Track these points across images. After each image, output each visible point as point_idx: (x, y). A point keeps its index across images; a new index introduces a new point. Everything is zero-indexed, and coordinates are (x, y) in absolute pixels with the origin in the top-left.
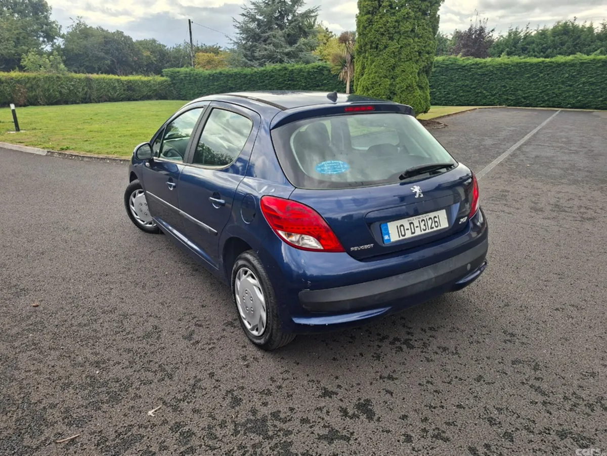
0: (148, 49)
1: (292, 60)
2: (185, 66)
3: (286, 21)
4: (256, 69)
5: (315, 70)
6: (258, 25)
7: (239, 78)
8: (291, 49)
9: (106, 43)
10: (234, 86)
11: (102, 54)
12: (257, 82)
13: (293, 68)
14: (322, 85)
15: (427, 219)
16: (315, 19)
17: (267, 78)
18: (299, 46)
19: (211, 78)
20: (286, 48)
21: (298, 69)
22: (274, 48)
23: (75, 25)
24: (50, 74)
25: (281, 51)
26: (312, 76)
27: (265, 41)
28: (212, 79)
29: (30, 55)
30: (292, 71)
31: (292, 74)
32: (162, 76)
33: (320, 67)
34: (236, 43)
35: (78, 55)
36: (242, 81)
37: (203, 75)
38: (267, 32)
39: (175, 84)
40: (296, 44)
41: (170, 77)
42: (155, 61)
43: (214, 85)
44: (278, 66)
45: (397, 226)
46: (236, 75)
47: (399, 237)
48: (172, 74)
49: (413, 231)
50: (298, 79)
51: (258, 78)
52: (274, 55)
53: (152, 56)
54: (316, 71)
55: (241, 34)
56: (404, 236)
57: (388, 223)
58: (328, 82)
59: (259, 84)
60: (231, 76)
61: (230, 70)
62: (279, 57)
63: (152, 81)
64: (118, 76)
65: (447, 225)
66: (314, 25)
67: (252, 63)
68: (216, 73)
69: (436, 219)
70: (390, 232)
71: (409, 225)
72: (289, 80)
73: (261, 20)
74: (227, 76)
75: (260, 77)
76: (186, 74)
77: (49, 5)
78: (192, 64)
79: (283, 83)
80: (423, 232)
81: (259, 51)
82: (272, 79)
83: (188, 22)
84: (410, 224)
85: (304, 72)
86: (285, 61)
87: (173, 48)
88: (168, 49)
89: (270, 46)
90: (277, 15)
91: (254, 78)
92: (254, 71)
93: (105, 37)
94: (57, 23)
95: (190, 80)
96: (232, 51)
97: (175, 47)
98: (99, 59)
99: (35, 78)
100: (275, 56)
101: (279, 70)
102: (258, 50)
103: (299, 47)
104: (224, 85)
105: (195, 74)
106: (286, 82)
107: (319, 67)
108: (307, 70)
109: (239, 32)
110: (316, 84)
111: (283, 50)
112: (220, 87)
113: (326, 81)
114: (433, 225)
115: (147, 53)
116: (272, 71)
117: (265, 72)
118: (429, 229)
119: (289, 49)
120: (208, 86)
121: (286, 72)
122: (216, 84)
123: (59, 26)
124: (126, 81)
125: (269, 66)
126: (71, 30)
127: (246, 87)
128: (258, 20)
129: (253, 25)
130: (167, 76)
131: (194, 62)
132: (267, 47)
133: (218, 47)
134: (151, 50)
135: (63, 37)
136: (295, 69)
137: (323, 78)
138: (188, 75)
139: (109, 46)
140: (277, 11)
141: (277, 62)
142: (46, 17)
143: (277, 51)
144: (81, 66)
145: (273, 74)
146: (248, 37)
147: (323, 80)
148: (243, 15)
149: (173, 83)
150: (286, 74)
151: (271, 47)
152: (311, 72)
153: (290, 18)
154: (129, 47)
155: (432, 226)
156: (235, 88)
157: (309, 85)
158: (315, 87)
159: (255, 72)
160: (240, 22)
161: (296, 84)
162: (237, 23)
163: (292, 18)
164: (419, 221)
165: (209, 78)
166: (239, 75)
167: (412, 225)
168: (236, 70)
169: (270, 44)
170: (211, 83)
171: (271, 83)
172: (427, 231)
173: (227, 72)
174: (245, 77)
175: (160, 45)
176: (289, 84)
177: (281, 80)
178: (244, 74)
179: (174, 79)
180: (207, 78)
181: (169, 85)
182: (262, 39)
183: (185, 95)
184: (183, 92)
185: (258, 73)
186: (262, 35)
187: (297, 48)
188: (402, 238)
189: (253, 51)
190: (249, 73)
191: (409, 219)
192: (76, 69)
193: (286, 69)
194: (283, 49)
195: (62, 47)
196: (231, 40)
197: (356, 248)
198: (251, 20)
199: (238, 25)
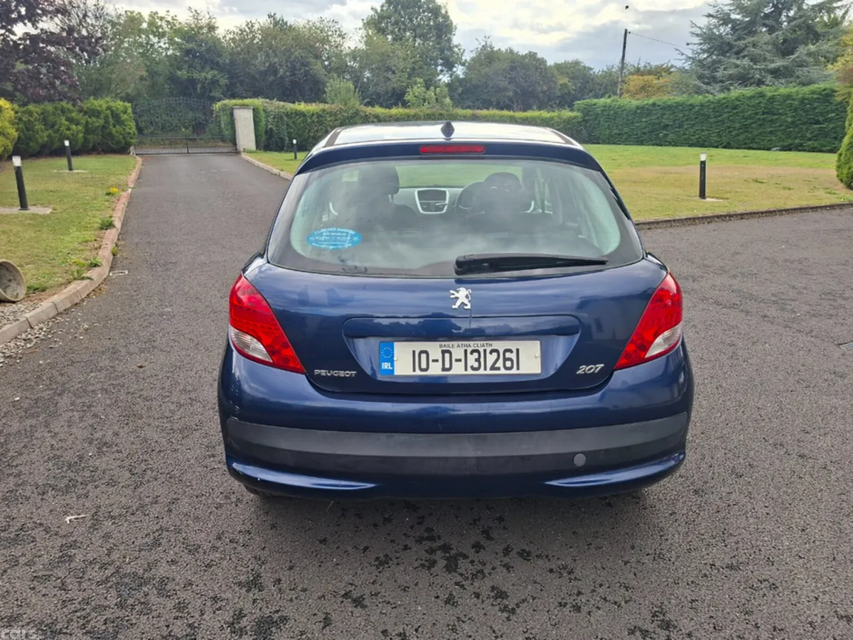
0: (567, 74)
1: (780, 81)
2: (607, 96)
3: (784, 19)
4: (710, 97)
5: (815, 96)
6: (733, 28)
7: (681, 111)
8: (781, 64)
9: (513, 68)
10: (670, 123)
11: (504, 84)
12: (709, 117)
13: (775, 94)
14: (826, 120)
15: (485, 351)
16: (846, 13)
17: (726, 110)
18: (798, 57)
19: (639, 111)
20: (773, 62)
21: (783, 96)
22: (751, 64)
23: (480, 47)
24: (434, 110)
25: (763, 67)
26: (808, 106)
27: (737, 53)
28: (640, 113)
29: (416, 88)
30: (772, 99)
31: (772, 103)
32: (572, 110)
33: (827, 92)
34: (690, 58)
35: (476, 87)
36: (684, 116)
37: (627, 108)
38: (744, 39)
39: (586, 121)
40: (793, 54)
41: (582, 112)
42: (573, 90)
43: (641, 122)
44: (749, 91)
45: (414, 352)
46: (677, 107)
47: (414, 370)
48: (585, 108)
49: (447, 365)
50: (781, 111)
51: (710, 111)
52: (748, 74)
53: (570, 84)
54: (819, 98)
55: (701, 44)
56: (426, 370)
57: (395, 344)
58: (838, 115)
59: (712, 120)
60: (670, 107)
61: (670, 99)
62: (758, 76)
63: (555, 118)
64: (514, 111)
65: (537, 370)
66: (841, 22)
67: (709, 88)
68: (647, 104)
69: (508, 355)
70: (395, 359)
71: (441, 355)
72: (764, 113)
73: (738, 20)
74: (664, 108)
75: (714, 108)
76: (605, 106)
77: (454, 24)
78: (618, 92)
79: (751, 118)
80: (470, 372)
81: (725, 69)
82: (735, 111)
83: (623, 33)
84: (443, 352)
85: (793, 99)
86: (767, 82)
87: (603, 71)
88: (594, 73)
89: (744, 60)
90: (767, 10)
91: (705, 110)
92: (706, 100)
93: (513, 62)
94: (460, 47)
95: (608, 115)
96: (682, 70)
97: (605, 69)
98: (500, 90)
99: (416, 115)
100: (750, 76)
101: (751, 98)
102: (723, 67)
103: (798, 60)
104: (657, 121)
105: (617, 106)
106: (758, 117)
107: (825, 90)
108: (800, 96)
109: (698, 42)
110: (814, 119)
111: (767, 66)
112: (650, 124)
113: (833, 115)
114: (500, 364)
115: (563, 80)
116: (737, 99)
117: (724, 101)
118: (485, 369)
119: (779, 63)
120: (632, 123)
121: (761, 99)
122: (643, 120)
123: (462, 51)
124: (521, 118)
125: (736, 92)
126: (474, 55)
127: (689, 124)
128: (734, 21)
129: (724, 30)
130: (578, 110)
131: (621, 89)
132: (738, 62)
133: (669, 65)
134: (571, 75)
135: (463, 64)
136: (778, 95)
137: (829, 108)
138: (607, 109)
139: (514, 74)
140: (771, 5)
141: (751, 84)
142: (449, 40)
143: (755, 67)
144: (477, 100)
145: (738, 103)
146: (710, 48)
147: (828, 112)
148: (710, 16)
149: (584, 120)
150: (760, 103)
151: (746, 62)
152: (806, 99)
153: (792, 13)
154: (541, 73)
155: (497, 366)
156: (671, 125)
157: (799, 120)
158: (811, 123)
159: (709, 101)
160: (702, 26)
161: (776, 119)
162: (697, 29)
163: (796, 13)
164: (466, 351)
165: (635, 112)
166: (681, 106)
167: (447, 356)
168: (679, 99)
169: (744, 57)
170: (637, 119)
171: (731, 118)
172: (482, 371)
173: (664, 103)
174: (691, 110)
175: (585, 67)
176: (763, 119)
177: (749, 113)
178: (690, 105)
179: (587, 115)
180: (632, 112)
181: (579, 123)
182: (735, 49)
183: (599, 137)
184: (596, 133)
185: (712, 102)
186: (736, 43)
187: (794, 60)
188: (418, 372)
189: (715, 70)
190: (698, 103)
191: (443, 343)
192: (471, 104)
193: (762, 95)
194: (767, 63)
195: (461, 76)
196: (683, 54)
197: (323, 372)
198: (721, 22)
199: (699, 32)
